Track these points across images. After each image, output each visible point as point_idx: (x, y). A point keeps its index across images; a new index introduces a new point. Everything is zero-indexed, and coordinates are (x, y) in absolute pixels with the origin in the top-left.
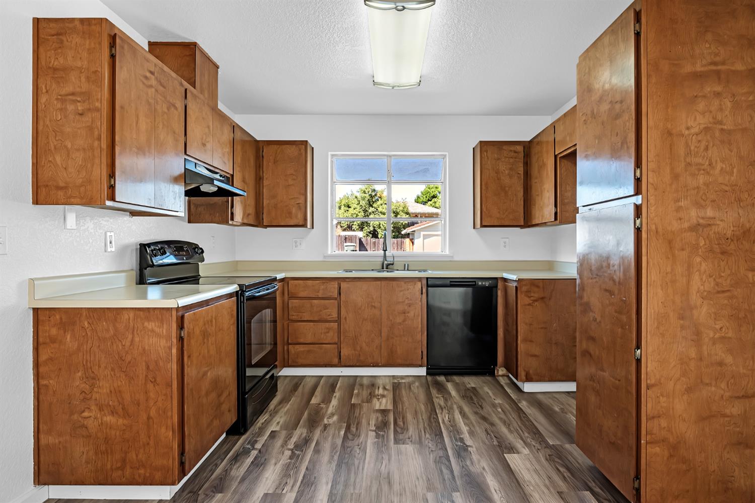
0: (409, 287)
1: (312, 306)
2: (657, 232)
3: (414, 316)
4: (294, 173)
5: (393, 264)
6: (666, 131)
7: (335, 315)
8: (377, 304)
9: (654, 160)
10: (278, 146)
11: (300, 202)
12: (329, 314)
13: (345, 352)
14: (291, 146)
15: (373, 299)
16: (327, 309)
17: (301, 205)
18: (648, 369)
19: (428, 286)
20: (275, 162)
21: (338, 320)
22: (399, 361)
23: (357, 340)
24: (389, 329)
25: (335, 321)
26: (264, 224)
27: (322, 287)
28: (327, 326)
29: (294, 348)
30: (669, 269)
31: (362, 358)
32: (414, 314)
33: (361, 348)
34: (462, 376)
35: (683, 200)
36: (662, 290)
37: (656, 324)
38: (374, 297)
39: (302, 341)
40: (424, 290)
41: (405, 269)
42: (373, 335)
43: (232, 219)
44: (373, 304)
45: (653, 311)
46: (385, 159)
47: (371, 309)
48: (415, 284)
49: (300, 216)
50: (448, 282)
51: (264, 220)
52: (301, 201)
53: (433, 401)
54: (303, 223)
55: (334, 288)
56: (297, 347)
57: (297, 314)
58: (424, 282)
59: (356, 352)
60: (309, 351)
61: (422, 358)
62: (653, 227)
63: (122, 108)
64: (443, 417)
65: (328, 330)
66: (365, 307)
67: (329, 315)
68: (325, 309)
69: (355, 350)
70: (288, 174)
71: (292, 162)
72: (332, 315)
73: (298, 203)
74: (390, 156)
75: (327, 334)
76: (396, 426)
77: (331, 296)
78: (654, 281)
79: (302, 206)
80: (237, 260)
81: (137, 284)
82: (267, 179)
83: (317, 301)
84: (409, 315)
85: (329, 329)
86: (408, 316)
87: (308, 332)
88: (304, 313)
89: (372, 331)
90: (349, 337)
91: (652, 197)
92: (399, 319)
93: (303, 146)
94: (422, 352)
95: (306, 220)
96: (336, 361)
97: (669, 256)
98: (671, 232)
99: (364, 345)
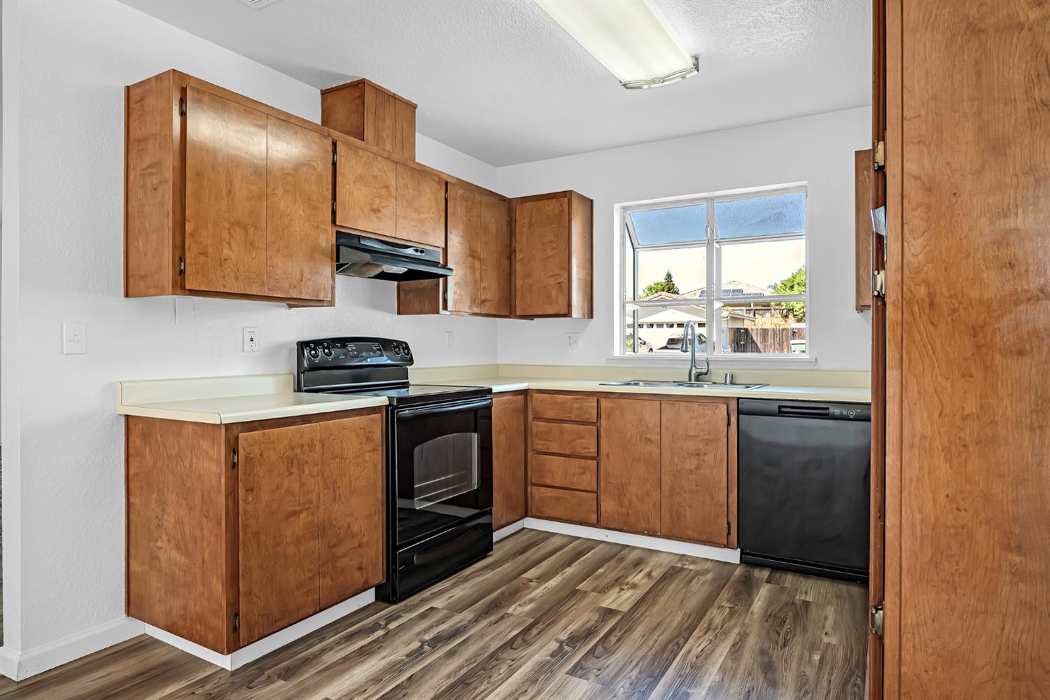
0: (707, 412)
1: (562, 433)
2: (931, 304)
3: (715, 461)
4: (554, 239)
5: (706, 374)
6: (964, 24)
7: (594, 449)
8: (655, 437)
9: (923, 112)
10: (534, 203)
11: (562, 280)
12: (584, 446)
13: (608, 506)
14: (549, 201)
15: (648, 427)
16: (583, 438)
17: (563, 284)
18: (904, 669)
19: (739, 412)
20: (531, 225)
21: (597, 457)
22: (690, 533)
23: (625, 490)
24: (673, 478)
25: (592, 458)
26: (518, 314)
27: (576, 405)
28: (582, 464)
29: (539, 491)
30: (971, 406)
31: (632, 520)
32: (715, 458)
33: (630, 503)
34: (805, 577)
35: (1020, 210)
36: (949, 461)
37: (929, 552)
38: (651, 425)
39: (549, 482)
40: (734, 420)
41: (726, 382)
42: (648, 485)
43: (445, 308)
44: (649, 436)
45: (918, 516)
46: (705, 205)
47: (645, 444)
48: (716, 408)
49: (562, 301)
50: (775, 407)
51: (517, 308)
52: (564, 278)
53: (707, 611)
54: (566, 312)
55: (592, 407)
56: (543, 490)
57: (542, 442)
58: (733, 405)
59: (623, 509)
60: (558, 499)
61: (729, 534)
62: (922, 292)
63: (199, 175)
64: (695, 645)
65: (583, 471)
66: (636, 440)
67: (585, 448)
68: (579, 439)
69: (621, 506)
70: (546, 241)
71: (552, 224)
72: (589, 449)
73: (558, 281)
74: (712, 199)
75: (583, 477)
76: (601, 643)
77: (588, 419)
78: (924, 437)
79: (565, 285)
80: (498, 363)
81: (295, 391)
82: (520, 250)
83: (569, 425)
84: (706, 459)
85: (585, 470)
86: (704, 460)
87: (558, 470)
88: (552, 441)
89: (647, 479)
90: (613, 483)
91: (916, 213)
92: (690, 464)
93: (566, 199)
94: (728, 523)
95: (569, 306)
96: (594, 518)
97: (973, 370)
98: (981, 302)
99: (634, 500)
